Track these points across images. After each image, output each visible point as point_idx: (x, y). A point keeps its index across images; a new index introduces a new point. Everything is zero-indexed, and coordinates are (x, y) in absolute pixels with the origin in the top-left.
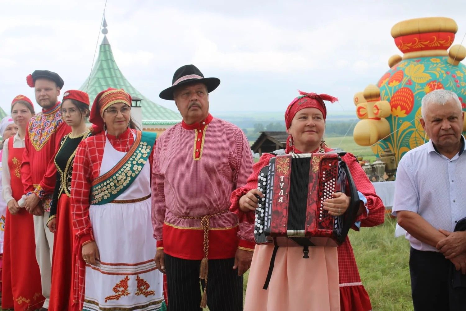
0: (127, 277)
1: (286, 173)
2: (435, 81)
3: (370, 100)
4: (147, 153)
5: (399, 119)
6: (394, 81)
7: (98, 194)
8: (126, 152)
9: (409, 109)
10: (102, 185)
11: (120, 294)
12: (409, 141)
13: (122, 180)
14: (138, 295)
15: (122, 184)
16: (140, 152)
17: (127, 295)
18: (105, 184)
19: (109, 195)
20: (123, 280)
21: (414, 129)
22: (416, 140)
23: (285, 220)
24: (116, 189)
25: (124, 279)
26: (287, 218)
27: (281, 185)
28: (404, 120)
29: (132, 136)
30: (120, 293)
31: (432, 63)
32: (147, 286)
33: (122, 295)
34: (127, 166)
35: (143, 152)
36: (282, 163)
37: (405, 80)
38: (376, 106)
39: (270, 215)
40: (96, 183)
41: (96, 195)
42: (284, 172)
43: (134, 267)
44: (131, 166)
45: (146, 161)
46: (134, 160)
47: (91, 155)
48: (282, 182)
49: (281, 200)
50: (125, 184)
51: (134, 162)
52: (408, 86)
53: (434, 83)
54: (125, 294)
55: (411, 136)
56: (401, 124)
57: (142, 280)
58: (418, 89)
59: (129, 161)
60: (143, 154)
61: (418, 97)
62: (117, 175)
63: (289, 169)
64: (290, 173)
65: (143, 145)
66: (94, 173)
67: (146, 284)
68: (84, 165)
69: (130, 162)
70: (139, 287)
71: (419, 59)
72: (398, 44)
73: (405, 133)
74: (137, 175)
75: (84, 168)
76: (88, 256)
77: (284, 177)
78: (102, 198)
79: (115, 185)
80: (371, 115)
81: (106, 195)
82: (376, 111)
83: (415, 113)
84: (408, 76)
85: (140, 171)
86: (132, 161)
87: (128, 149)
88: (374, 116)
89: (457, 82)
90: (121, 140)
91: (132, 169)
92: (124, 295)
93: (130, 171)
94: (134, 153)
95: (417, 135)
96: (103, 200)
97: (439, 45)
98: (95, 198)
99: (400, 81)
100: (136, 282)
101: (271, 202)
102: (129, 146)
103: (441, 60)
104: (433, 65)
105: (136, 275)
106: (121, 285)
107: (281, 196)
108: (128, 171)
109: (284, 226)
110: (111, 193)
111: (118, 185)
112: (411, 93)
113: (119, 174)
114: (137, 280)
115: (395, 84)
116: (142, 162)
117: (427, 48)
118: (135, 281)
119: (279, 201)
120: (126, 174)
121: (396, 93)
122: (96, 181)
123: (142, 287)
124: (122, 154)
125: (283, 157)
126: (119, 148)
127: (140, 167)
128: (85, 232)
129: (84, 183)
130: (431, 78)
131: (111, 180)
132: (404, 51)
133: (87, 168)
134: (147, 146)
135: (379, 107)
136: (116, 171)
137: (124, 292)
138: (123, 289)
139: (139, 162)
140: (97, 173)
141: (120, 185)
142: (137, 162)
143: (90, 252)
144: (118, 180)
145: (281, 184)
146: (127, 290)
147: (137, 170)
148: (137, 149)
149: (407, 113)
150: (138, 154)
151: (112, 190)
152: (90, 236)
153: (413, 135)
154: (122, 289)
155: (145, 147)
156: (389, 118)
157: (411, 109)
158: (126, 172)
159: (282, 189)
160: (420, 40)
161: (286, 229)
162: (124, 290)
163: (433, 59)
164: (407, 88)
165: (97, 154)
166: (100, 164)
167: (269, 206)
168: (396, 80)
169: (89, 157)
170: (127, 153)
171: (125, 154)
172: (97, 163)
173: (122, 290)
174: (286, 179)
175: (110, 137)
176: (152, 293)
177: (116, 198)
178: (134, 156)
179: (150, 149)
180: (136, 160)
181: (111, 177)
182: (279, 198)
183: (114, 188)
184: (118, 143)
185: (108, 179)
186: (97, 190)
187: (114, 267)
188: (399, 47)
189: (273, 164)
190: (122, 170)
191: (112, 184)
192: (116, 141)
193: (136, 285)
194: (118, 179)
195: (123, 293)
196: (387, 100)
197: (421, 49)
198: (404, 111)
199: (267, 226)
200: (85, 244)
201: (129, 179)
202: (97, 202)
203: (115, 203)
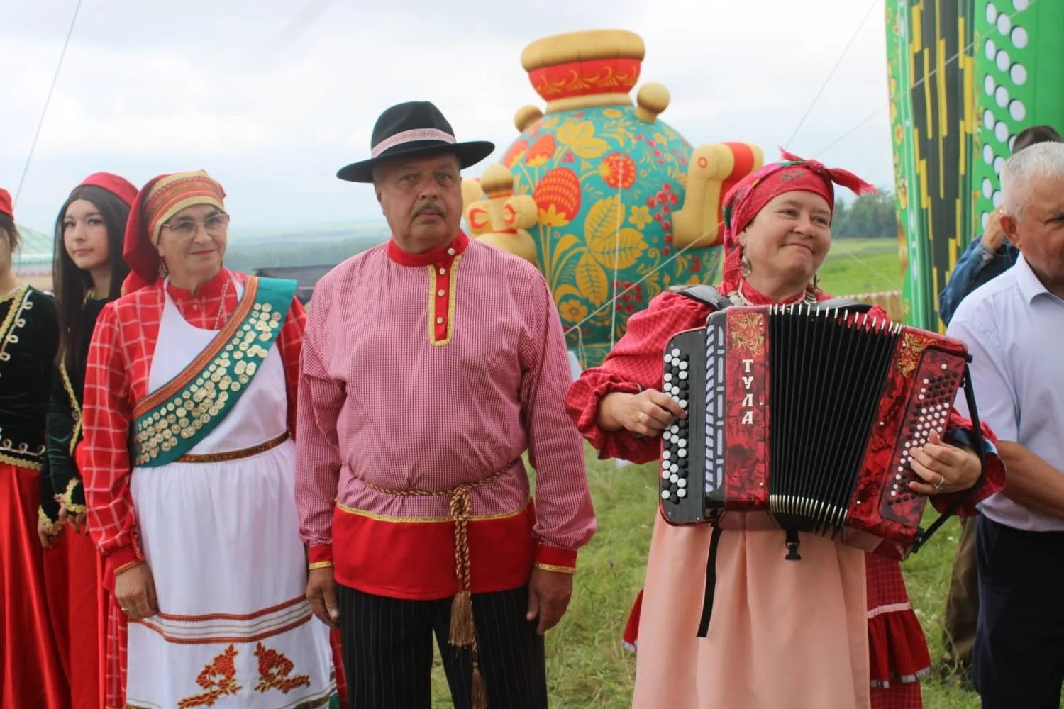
0: (231, 648)
1: (758, 352)
2: (617, 154)
3: (495, 194)
4: (269, 330)
5: (553, 229)
6: (538, 157)
7: (148, 440)
8: (218, 329)
9: (572, 210)
10: (156, 415)
11: (215, 692)
12: (573, 272)
13: (207, 401)
14: (263, 690)
15: (207, 412)
16: (253, 327)
17: (234, 691)
18: (163, 411)
19: (174, 442)
20: (221, 656)
21: (584, 249)
22: (588, 270)
23: (763, 470)
24: (190, 424)
25: (224, 654)
26: (767, 463)
27: (746, 383)
28: (563, 231)
29: (232, 289)
30: (215, 688)
31: (607, 119)
32: (285, 665)
33: (221, 692)
34: (218, 366)
35: (259, 329)
36: (744, 326)
37: (559, 153)
38: (509, 207)
39: (720, 457)
40: (140, 412)
41: (143, 442)
42: (751, 349)
43: (247, 623)
44: (228, 363)
45: (268, 350)
46: (237, 348)
47: (126, 340)
48: (747, 375)
49: (749, 418)
50: (214, 412)
51: (238, 355)
52: (567, 165)
53: (617, 158)
54: (228, 690)
55: (578, 261)
56: (558, 241)
57: (272, 653)
58: (587, 171)
59: (223, 351)
60: (261, 332)
61: (587, 185)
62: (193, 388)
63: (765, 341)
64: (768, 350)
65: (261, 311)
66: (137, 387)
67: (285, 660)
68: (112, 366)
69: (225, 355)
70: (263, 671)
71: (582, 111)
72: (536, 83)
73: (567, 257)
74: (244, 388)
75: (112, 375)
76: (131, 600)
77: (752, 361)
78: (157, 449)
79: (189, 415)
80: (497, 226)
81: (166, 440)
82: (508, 217)
83: (585, 217)
84: (564, 146)
85: (253, 375)
86: (231, 353)
87: (221, 321)
88: (504, 227)
89: (657, 153)
90: (204, 300)
91: (230, 371)
92: (227, 693)
93: (227, 377)
94: (237, 330)
95: (591, 261)
96: (160, 453)
97: (616, 84)
98: (141, 448)
99: (550, 156)
100: (257, 658)
101: (720, 423)
102: (225, 315)
103: (624, 114)
104: (610, 123)
105: (255, 643)
106: (216, 669)
107: (748, 408)
108: (222, 377)
109: (761, 484)
110: (178, 436)
111: (196, 413)
112: (573, 179)
113: (199, 387)
114: (256, 654)
115: (540, 161)
116: (257, 355)
117: (594, 90)
118: (253, 657)
119: (744, 422)
120: (217, 384)
121: (544, 179)
122: (140, 406)
123: (274, 671)
124: (206, 336)
125: (746, 312)
126: (198, 319)
127: (252, 365)
128: (119, 543)
129: (111, 414)
130: (610, 148)
131: (178, 401)
132: (548, 97)
133: (119, 373)
134: (271, 313)
135: (515, 207)
136: (190, 378)
137: (227, 685)
138: (222, 677)
139: (250, 355)
140: (142, 385)
141: (202, 413)
142: (244, 352)
143: (133, 591)
144: (197, 401)
145: (745, 378)
146: (234, 680)
147: (245, 373)
148: (246, 321)
149: (570, 217)
150: (248, 334)
151: (182, 428)
152: (133, 549)
153: (582, 261)
154: (220, 677)
155: (265, 316)
156: (533, 230)
157: (577, 209)
158: (216, 380)
159: (749, 391)
160: (582, 74)
161: (767, 492)
162: (225, 681)
163: (609, 110)
164: (566, 169)
165: (142, 338)
166: (150, 361)
167: (715, 433)
168: (542, 154)
169: (124, 345)
170: (219, 331)
171: (212, 334)
172: (142, 360)
173: (221, 681)
174: (757, 366)
175: (176, 294)
176: (302, 681)
177: (190, 447)
178: (237, 339)
179: (279, 322)
180: (242, 348)
181: (178, 394)
182: (743, 412)
183: (185, 423)
184: (195, 307)
185: (171, 399)
186: (146, 429)
187: (196, 624)
188: (539, 88)
189: (720, 330)
190: (206, 374)
191: (181, 412)
192: (190, 302)
193: (257, 666)
194: (197, 397)
195: (223, 688)
196: (528, 192)
197: (584, 92)
198: (563, 215)
199: (714, 484)
200: (122, 572)
201: (224, 397)
202: (148, 460)
203: (190, 461)
